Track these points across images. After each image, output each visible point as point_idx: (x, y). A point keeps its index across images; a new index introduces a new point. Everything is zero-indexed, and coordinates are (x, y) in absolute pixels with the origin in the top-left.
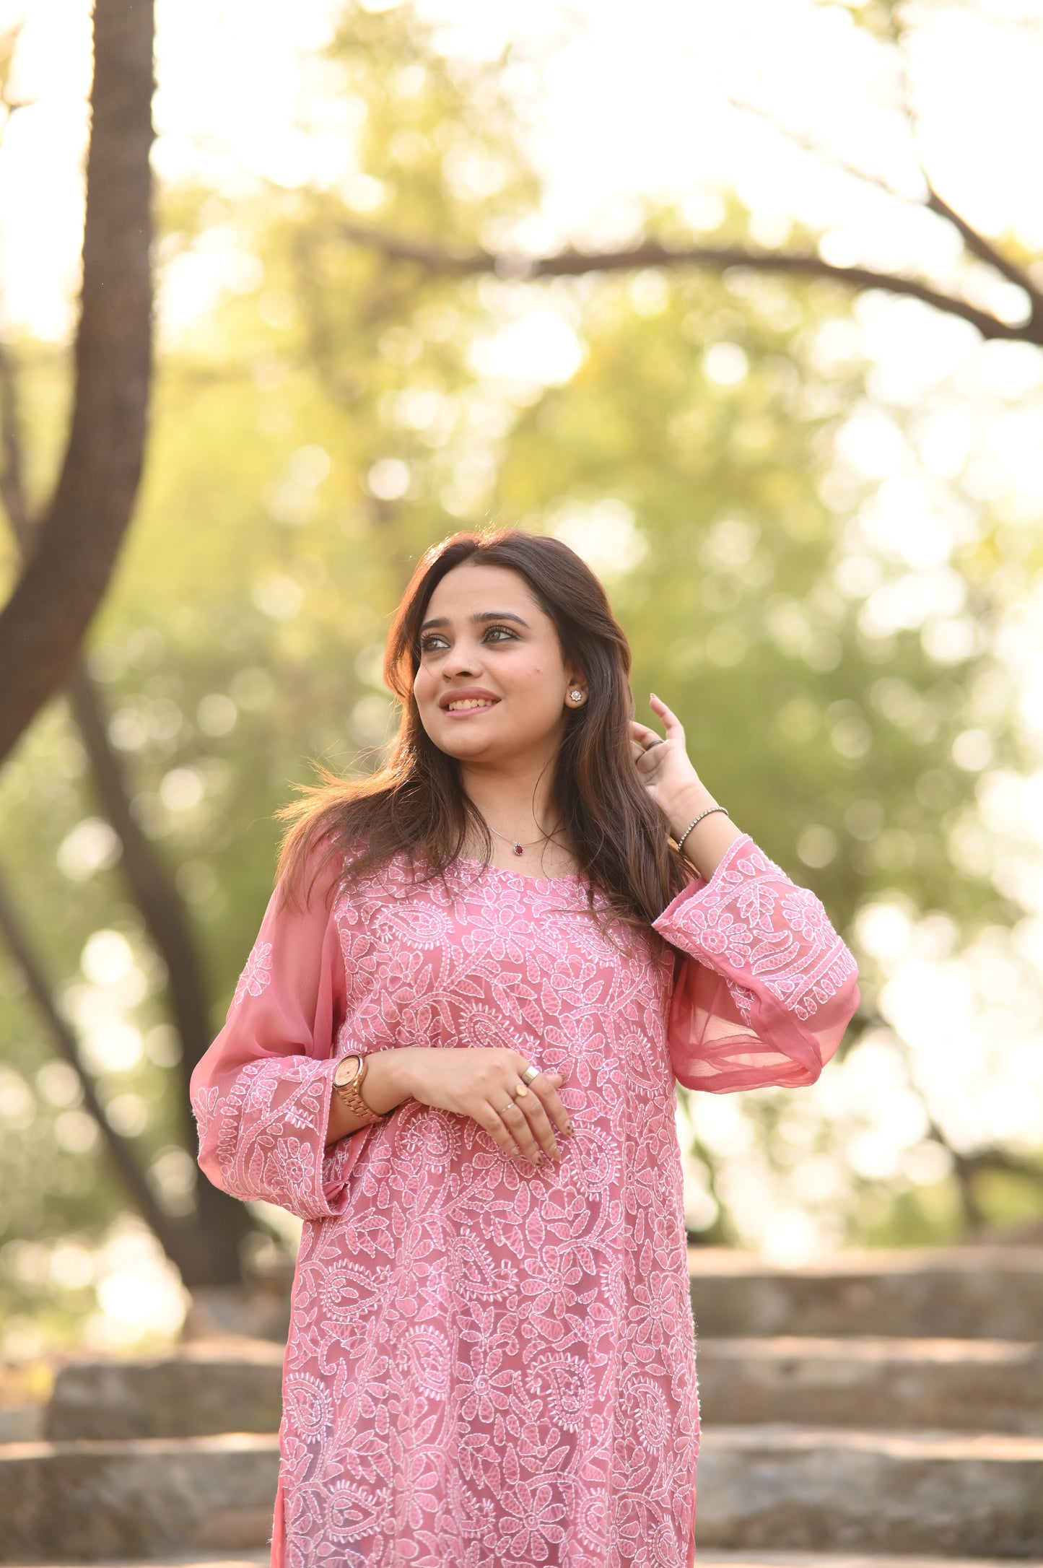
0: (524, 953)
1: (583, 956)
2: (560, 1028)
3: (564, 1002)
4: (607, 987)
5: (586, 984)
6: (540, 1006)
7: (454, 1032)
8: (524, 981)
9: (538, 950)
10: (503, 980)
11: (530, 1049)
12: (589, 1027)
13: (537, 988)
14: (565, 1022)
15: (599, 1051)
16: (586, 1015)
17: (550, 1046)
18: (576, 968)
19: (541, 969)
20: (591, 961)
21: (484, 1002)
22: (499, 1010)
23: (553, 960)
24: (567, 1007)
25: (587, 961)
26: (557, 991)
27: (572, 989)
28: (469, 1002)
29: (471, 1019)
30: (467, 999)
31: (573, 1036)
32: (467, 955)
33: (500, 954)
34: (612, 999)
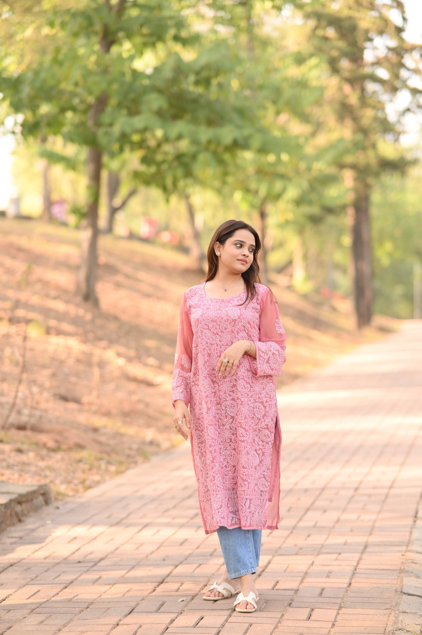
0: (216, 318)
1: (229, 317)
2: (224, 333)
3: (225, 328)
4: (234, 324)
5: (230, 323)
6: (220, 329)
7: (201, 336)
8: (216, 324)
9: (219, 317)
10: (212, 324)
11: (218, 338)
12: (231, 333)
13: (219, 325)
14: (225, 332)
15: (233, 337)
16: (230, 330)
17: (222, 337)
18: (228, 320)
19: (220, 321)
20: (231, 318)
21: (207, 329)
22: (211, 331)
23: (222, 318)
24: (226, 329)
25: (230, 318)
26: (223, 325)
27: (227, 325)
28: (204, 329)
29: (205, 333)
30: (204, 328)
31: (227, 335)
32: (204, 320)
33: (211, 319)
34: (236, 326)
